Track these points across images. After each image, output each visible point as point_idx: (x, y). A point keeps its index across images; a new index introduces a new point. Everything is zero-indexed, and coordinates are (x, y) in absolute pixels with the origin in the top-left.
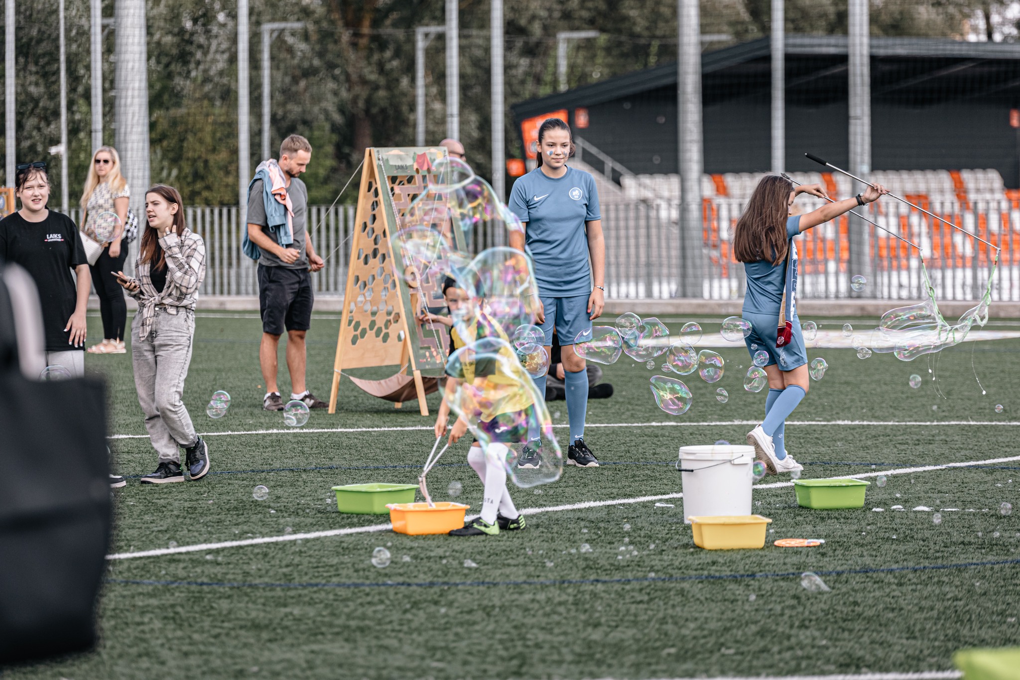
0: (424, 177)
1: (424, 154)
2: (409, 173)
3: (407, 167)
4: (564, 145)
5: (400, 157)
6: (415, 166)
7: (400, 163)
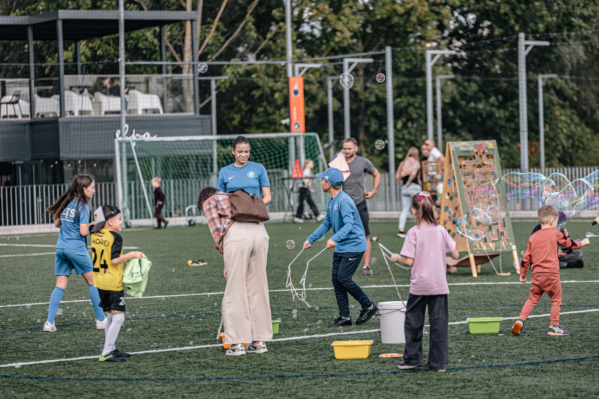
0: (481, 156)
1: (481, 145)
2: (472, 154)
3: (470, 151)
4: (246, 152)
5: (466, 146)
6: (476, 151)
7: (466, 149)
